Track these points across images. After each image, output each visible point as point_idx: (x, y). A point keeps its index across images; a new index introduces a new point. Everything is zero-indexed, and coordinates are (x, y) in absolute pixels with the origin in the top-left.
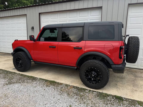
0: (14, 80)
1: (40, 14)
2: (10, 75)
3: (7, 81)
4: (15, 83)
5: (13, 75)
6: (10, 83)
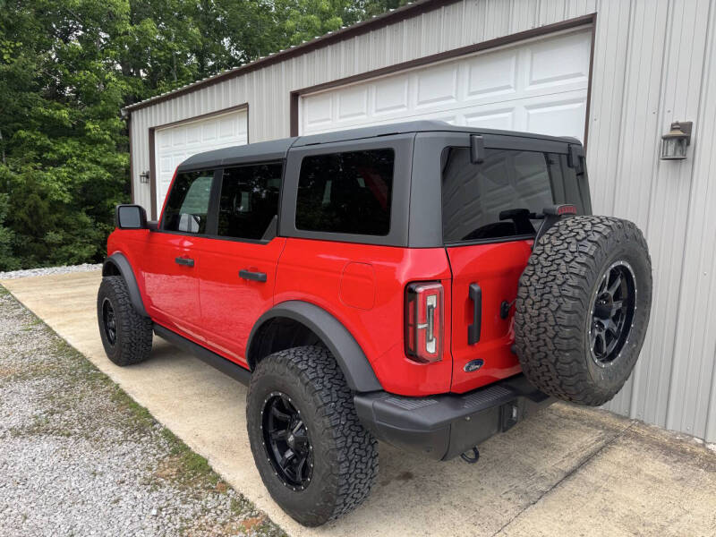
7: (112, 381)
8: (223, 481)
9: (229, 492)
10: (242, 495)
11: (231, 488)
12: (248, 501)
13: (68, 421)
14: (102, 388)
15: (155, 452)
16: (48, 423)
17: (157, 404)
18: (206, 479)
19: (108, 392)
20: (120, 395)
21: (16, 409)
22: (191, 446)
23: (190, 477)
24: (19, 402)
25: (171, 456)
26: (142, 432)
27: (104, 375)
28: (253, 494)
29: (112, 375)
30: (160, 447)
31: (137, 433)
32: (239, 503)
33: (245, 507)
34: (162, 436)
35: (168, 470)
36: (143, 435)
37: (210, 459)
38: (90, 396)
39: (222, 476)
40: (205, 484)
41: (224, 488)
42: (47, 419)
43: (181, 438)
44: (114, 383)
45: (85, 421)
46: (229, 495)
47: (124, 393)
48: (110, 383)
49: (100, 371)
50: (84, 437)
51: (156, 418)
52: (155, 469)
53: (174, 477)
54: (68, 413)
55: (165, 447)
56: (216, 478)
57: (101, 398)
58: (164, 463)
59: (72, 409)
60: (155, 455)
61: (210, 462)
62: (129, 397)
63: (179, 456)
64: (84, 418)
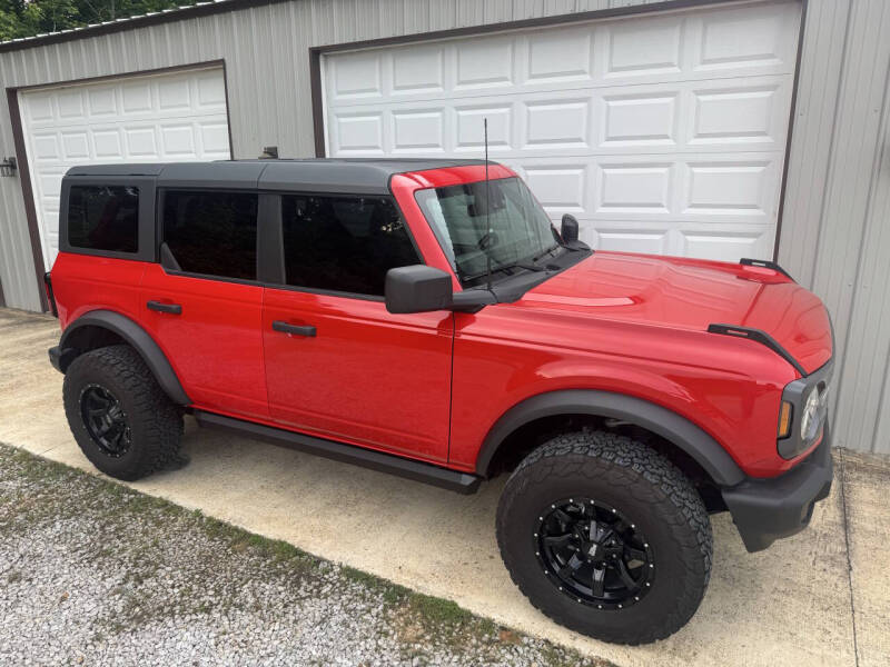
0: (166, 584)
1: (316, 54)
2: (138, 525)
3: (119, 591)
4: (172, 614)
5: (159, 524)
6: (139, 614)
7: (181, 508)
8: (503, 629)
9: (525, 640)
10: (547, 641)
11: (524, 635)
12: (563, 648)
13: (179, 587)
14: (173, 521)
15: (363, 606)
16: (148, 597)
17: (293, 533)
18: (473, 629)
19: (190, 526)
20: (217, 528)
21: (65, 585)
22: (409, 586)
23: (450, 633)
24: (57, 572)
25: (392, 607)
26: (309, 579)
27: (154, 499)
28: (562, 637)
29: (170, 499)
30: (363, 597)
31: (304, 584)
32: (553, 652)
33: (567, 657)
34: (348, 580)
35: (410, 629)
36: (317, 583)
37: (456, 601)
38: (168, 538)
39: (496, 622)
40: (479, 636)
41: (512, 637)
42: (141, 591)
43: (382, 577)
44: (187, 510)
45: (204, 581)
46: (528, 645)
47: (220, 524)
48: (177, 510)
49: (141, 494)
50: (233, 608)
51: (314, 553)
52: (391, 632)
53: (428, 638)
54: (163, 574)
55: (368, 595)
56: (488, 625)
57: (191, 539)
58: (393, 620)
59: (162, 565)
60: (369, 611)
61: (462, 604)
62: (236, 529)
63: (402, 604)
64: (197, 576)
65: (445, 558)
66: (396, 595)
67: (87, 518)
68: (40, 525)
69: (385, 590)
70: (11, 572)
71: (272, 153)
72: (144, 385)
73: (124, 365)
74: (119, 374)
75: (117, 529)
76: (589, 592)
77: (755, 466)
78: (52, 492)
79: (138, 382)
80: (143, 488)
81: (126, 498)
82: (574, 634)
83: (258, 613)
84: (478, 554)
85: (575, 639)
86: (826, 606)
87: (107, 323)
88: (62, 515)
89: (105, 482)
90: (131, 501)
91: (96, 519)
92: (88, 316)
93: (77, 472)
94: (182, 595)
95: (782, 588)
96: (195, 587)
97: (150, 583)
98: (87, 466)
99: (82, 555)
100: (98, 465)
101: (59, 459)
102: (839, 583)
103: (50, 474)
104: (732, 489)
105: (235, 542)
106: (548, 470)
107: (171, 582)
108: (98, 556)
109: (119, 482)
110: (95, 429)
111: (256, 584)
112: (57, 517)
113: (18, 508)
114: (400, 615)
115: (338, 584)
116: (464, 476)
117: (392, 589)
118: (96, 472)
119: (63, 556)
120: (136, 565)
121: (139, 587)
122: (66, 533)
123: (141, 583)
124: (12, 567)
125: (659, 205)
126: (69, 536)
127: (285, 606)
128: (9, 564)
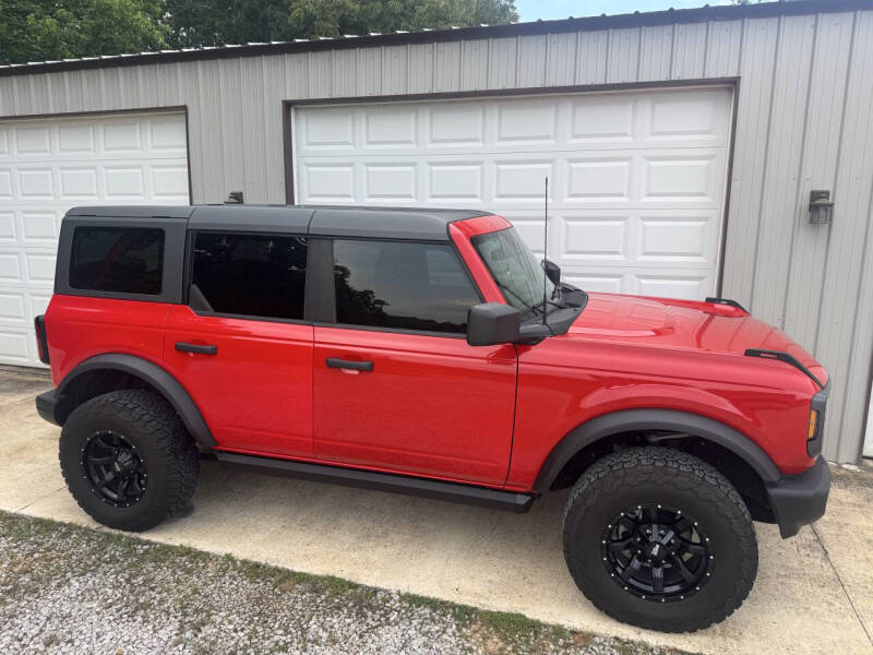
7: (208, 554)
8: (573, 632)
9: (597, 640)
10: (616, 639)
11: (594, 636)
12: (632, 642)
13: (242, 630)
14: (204, 568)
15: (437, 628)
16: (213, 643)
17: (338, 567)
18: (546, 637)
19: (225, 571)
20: (255, 570)
21: (114, 642)
22: (473, 605)
23: (527, 642)
24: (99, 630)
25: (465, 626)
26: (373, 609)
27: (176, 547)
28: (628, 633)
29: (192, 545)
30: (433, 620)
31: (370, 613)
32: (626, 648)
33: (639, 650)
34: (411, 605)
35: (489, 642)
36: (382, 612)
37: (523, 613)
38: (205, 584)
39: (566, 627)
40: (555, 642)
41: (585, 639)
42: (204, 638)
43: (445, 599)
44: (215, 556)
45: (266, 622)
46: (601, 644)
47: (257, 566)
48: (205, 557)
49: (156, 544)
50: (310, 644)
51: (369, 584)
52: (475, 648)
53: (510, 648)
54: (219, 620)
55: (437, 618)
56: (559, 631)
57: (231, 583)
58: (471, 637)
59: (213, 611)
60: (444, 632)
61: (529, 615)
62: (277, 570)
63: (472, 622)
64: (256, 618)
65: (495, 577)
66: (465, 614)
67: (105, 573)
68: (54, 584)
69: (451, 611)
70: (43, 636)
71: (238, 198)
72: (166, 428)
73: (143, 409)
74: (139, 420)
75: (145, 581)
76: (651, 589)
77: (789, 465)
78: (48, 550)
79: (160, 426)
80: (158, 537)
81: (140, 550)
82: (638, 629)
83: (337, 646)
84: (523, 570)
85: (639, 633)
86: (822, 584)
87: (121, 365)
88: (73, 572)
89: (109, 536)
90: (147, 551)
91: (117, 573)
92: (94, 360)
93: (71, 528)
94: (250, 639)
95: (783, 573)
96: (259, 629)
97: (208, 630)
98: (83, 519)
99: (118, 611)
100: (97, 518)
101: (45, 515)
102: (823, 564)
103: (37, 532)
104: (774, 485)
105: (280, 582)
106: (620, 482)
107: (231, 627)
108: (137, 609)
109: (126, 534)
110: (97, 480)
111: (321, 619)
112: (69, 575)
113: (16, 570)
114: (475, 632)
115: (403, 611)
116: (519, 496)
117: (457, 610)
118: (94, 526)
119: (98, 613)
120: (185, 615)
121: (200, 635)
122: (89, 590)
123: (200, 631)
124: (41, 631)
125: (616, 253)
126: (93, 593)
127: (361, 637)
128: (37, 628)
